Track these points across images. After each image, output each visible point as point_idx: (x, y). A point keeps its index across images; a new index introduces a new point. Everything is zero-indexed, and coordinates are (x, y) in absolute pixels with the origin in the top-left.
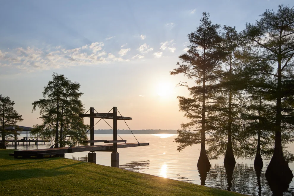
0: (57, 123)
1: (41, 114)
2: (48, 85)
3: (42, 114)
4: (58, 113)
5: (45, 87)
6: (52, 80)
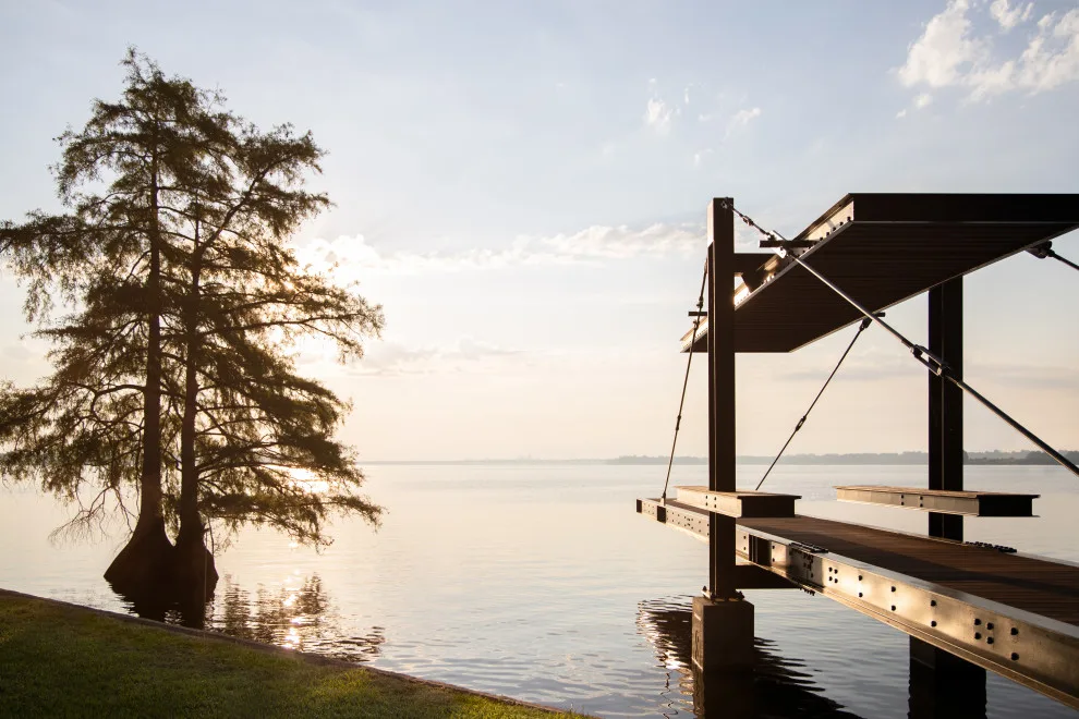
1: (31, 319)
2: (95, 121)
3: (36, 318)
5: (67, 134)
6: (117, 97)
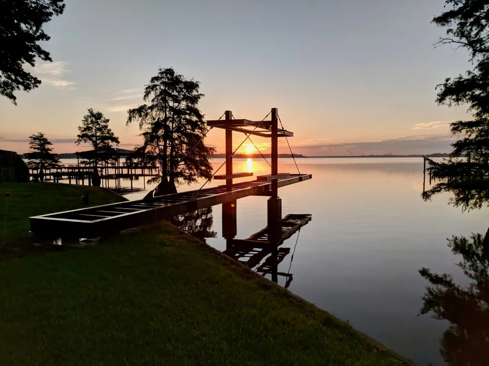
0: (165, 143)
1: (141, 130)
4: (166, 128)
6: (156, 75)
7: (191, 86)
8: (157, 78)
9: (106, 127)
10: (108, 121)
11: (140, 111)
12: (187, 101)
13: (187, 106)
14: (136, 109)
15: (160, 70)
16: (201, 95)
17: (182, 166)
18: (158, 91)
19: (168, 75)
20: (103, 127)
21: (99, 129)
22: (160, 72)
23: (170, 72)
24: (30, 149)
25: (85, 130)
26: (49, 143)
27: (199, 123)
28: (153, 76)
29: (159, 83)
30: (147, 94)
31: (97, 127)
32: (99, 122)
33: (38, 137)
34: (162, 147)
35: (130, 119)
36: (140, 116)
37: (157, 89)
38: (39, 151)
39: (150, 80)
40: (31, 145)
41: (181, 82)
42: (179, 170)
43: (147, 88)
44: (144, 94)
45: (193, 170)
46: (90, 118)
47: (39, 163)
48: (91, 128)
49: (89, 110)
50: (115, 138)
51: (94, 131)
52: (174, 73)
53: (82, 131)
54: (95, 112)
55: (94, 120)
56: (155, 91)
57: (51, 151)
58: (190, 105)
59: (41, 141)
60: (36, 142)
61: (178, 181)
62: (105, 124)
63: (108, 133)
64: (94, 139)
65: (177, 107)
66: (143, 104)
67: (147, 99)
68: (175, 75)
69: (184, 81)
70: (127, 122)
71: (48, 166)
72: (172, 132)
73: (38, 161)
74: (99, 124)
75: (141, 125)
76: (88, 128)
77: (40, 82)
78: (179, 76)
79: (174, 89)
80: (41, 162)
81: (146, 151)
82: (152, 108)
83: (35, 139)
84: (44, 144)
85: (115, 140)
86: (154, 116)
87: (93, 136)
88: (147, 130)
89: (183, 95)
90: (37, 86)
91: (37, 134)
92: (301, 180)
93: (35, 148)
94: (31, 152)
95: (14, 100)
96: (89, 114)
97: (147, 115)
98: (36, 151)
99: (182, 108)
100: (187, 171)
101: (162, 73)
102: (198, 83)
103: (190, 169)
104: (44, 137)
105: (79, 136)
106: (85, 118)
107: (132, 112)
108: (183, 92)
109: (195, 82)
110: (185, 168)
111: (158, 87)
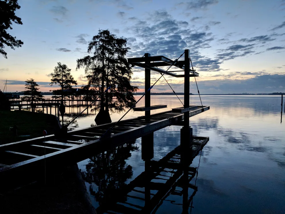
0: (103, 83)
7: (122, 42)
8: (97, 37)
9: (69, 74)
10: (70, 70)
11: (86, 60)
12: (118, 53)
13: (119, 57)
14: (83, 59)
15: (100, 31)
16: (128, 48)
17: (115, 99)
18: (98, 46)
19: (105, 35)
20: (67, 74)
21: (65, 76)
22: (99, 32)
23: (106, 32)
24: (25, 89)
25: (56, 76)
26: (37, 85)
27: (126, 68)
28: (95, 36)
29: (98, 40)
30: (90, 48)
31: (63, 74)
32: (65, 71)
33: (30, 81)
34: (101, 86)
35: (79, 66)
36: (86, 64)
37: (97, 44)
38: (31, 90)
39: (93, 38)
40: (26, 86)
41: (114, 40)
42: (113, 103)
43: (90, 44)
44: (88, 48)
45: (123, 103)
46: (59, 68)
47: (30, 97)
48: (60, 75)
49: (58, 63)
50: (74, 81)
51: (61, 76)
52: (109, 33)
53: (54, 77)
54: (62, 64)
55: (61, 70)
56: (96, 46)
57: (38, 90)
58: (120, 56)
59: (32, 83)
60: (29, 85)
61: (112, 110)
62: (68, 72)
63: (70, 78)
64: (61, 82)
65: (111, 57)
66: (87, 56)
67: (90, 52)
68: (110, 34)
69: (116, 39)
70: (77, 68)
71: (36, 99)
72: (108, 75)
73: (30, 96)
74: (65, 72)
75: (86, 71)
76: (58, 75)
77: (22, 43)
78: (113, 35)
79: (109, 44)
80: (32, 97)
81: (89, 89)
82: (93, 58)
83: (28, 82)
84: (34, 85)
85: (75, 82)
86: (95, 64)
87: (61, 80)
88: (89, 74)
89: (115, 49)
90: (21, 46)
91: (30, 80)
92: (203, 111)
93: (28, 88)
94: (26, 91)
95: (5, 55)
96: (58, 66)
97: (90, 63)
98: (29, 90)
99: (115, 58)
100: (118, 103)
101: (101, 33)
102: (126, 40)
103: (121, 102)
104: (34, 81)
105: (52, 80)
106: (56, 68)
107: (80, 61)
108: (115, 46)
109: (124, 39)
110: (117, 101)
111: (97, 43)
